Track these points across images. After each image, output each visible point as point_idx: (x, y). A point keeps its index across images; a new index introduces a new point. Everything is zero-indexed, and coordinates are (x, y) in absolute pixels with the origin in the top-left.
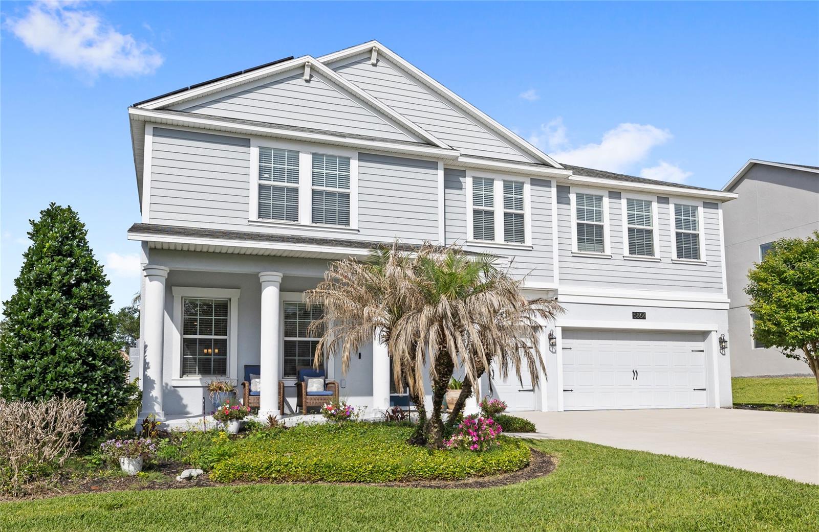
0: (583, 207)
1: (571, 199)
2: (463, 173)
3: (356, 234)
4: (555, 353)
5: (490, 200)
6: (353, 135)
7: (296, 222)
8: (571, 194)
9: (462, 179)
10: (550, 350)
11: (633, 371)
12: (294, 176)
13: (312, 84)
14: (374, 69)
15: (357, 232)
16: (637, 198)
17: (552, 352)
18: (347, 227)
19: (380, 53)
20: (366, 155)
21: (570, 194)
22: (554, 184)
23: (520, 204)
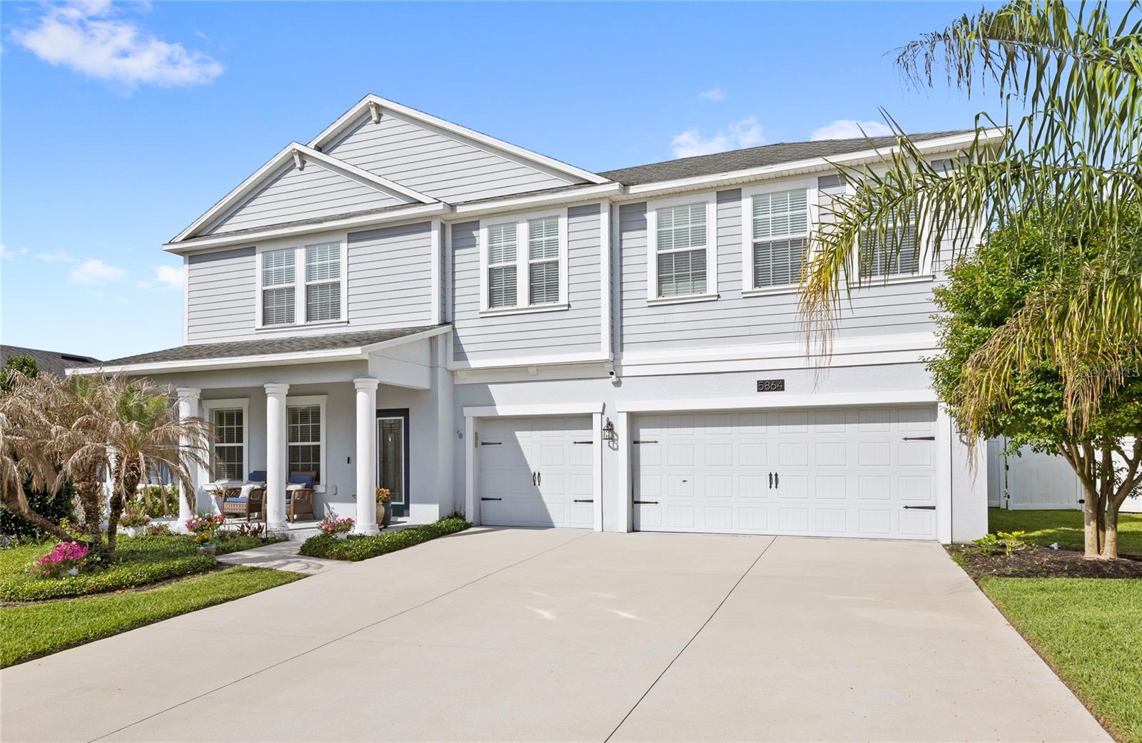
0: (670, 229)
1: (648, 220)
2: (475, 225)
3: (346, 326)
4: (617, 449)
5: (511, 252)
6: (342, 215)
7: (292, 324)
8: (648, 213)
9: (475, 233)
10: (609, 446)
11: (771, 475)
12: (291, 275)
13: (306, 170)
14: (379, 126)
15: (346, 324)
16: (790, 189)
17: (614, 449)
18: (339, 321)
19: (378, 107)
20: (356, 235)
21: (646, 213)
22: (605, 207)
23: (553, 247)
